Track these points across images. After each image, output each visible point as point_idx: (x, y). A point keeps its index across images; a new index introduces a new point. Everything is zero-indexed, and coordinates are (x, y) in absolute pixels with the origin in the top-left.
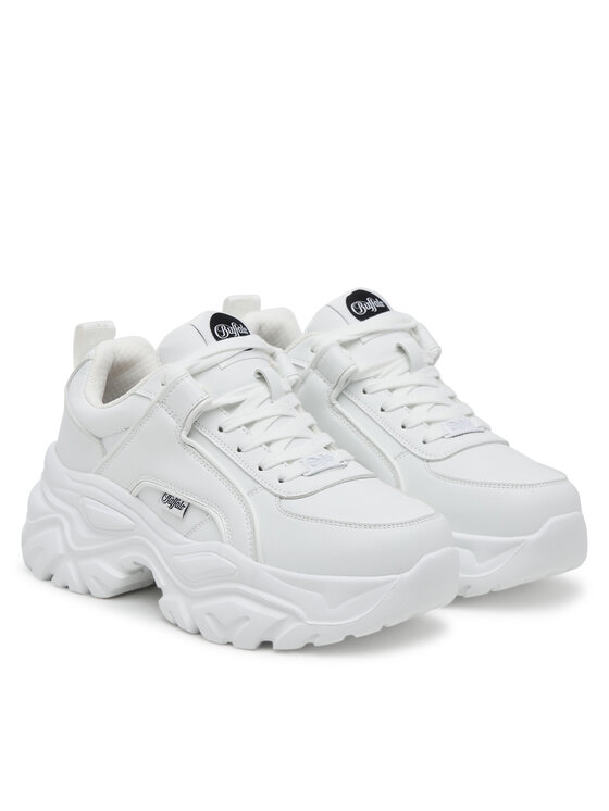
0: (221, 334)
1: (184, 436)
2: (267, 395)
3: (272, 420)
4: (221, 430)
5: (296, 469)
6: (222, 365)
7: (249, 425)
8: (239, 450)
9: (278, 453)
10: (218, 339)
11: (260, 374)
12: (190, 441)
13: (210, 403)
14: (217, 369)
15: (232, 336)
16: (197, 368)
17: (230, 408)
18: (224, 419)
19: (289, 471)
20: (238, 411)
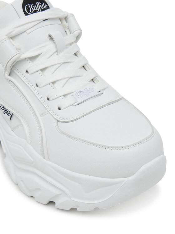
0: (28, 11)
1: (7, 75)
2: (55, 50)
3: (57, 66)
4: (27, 72)
5: (69, 101)
6: (28, 32)
7: (43, 70)
8: (37, 86)
9: (59, 90)
10: (26, 14)
11: (50, 36)
12: (10, 78)
13: (20, 56)
14: (25, 34)
15: (35, 12)
16: (13, 34)
17: (32, 58)
18: (29, 65)
19: (64, 103)
20: (37, 61)
